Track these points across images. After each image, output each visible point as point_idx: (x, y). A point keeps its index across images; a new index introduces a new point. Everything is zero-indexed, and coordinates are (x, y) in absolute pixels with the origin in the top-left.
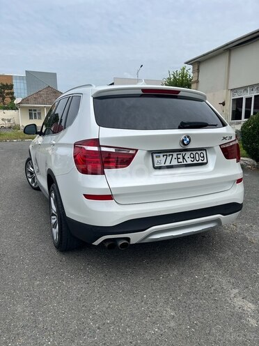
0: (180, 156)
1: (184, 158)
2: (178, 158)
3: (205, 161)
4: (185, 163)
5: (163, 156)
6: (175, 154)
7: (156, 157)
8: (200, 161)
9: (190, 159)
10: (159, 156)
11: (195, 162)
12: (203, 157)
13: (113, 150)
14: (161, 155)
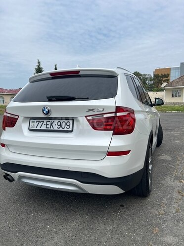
0: (49, 123)
1: (51, 125)
2: (47, 125)
3: (70, 129)
4: (52, 129)
5: (37, 121)
6: (45, 121)
7: (32, 122)
8: (66, 129)
9: (57, 126)
10: (34, 122)
11: (61, 129)
12: (69, 126)
13: (9, 115)
14: (36, 121)
